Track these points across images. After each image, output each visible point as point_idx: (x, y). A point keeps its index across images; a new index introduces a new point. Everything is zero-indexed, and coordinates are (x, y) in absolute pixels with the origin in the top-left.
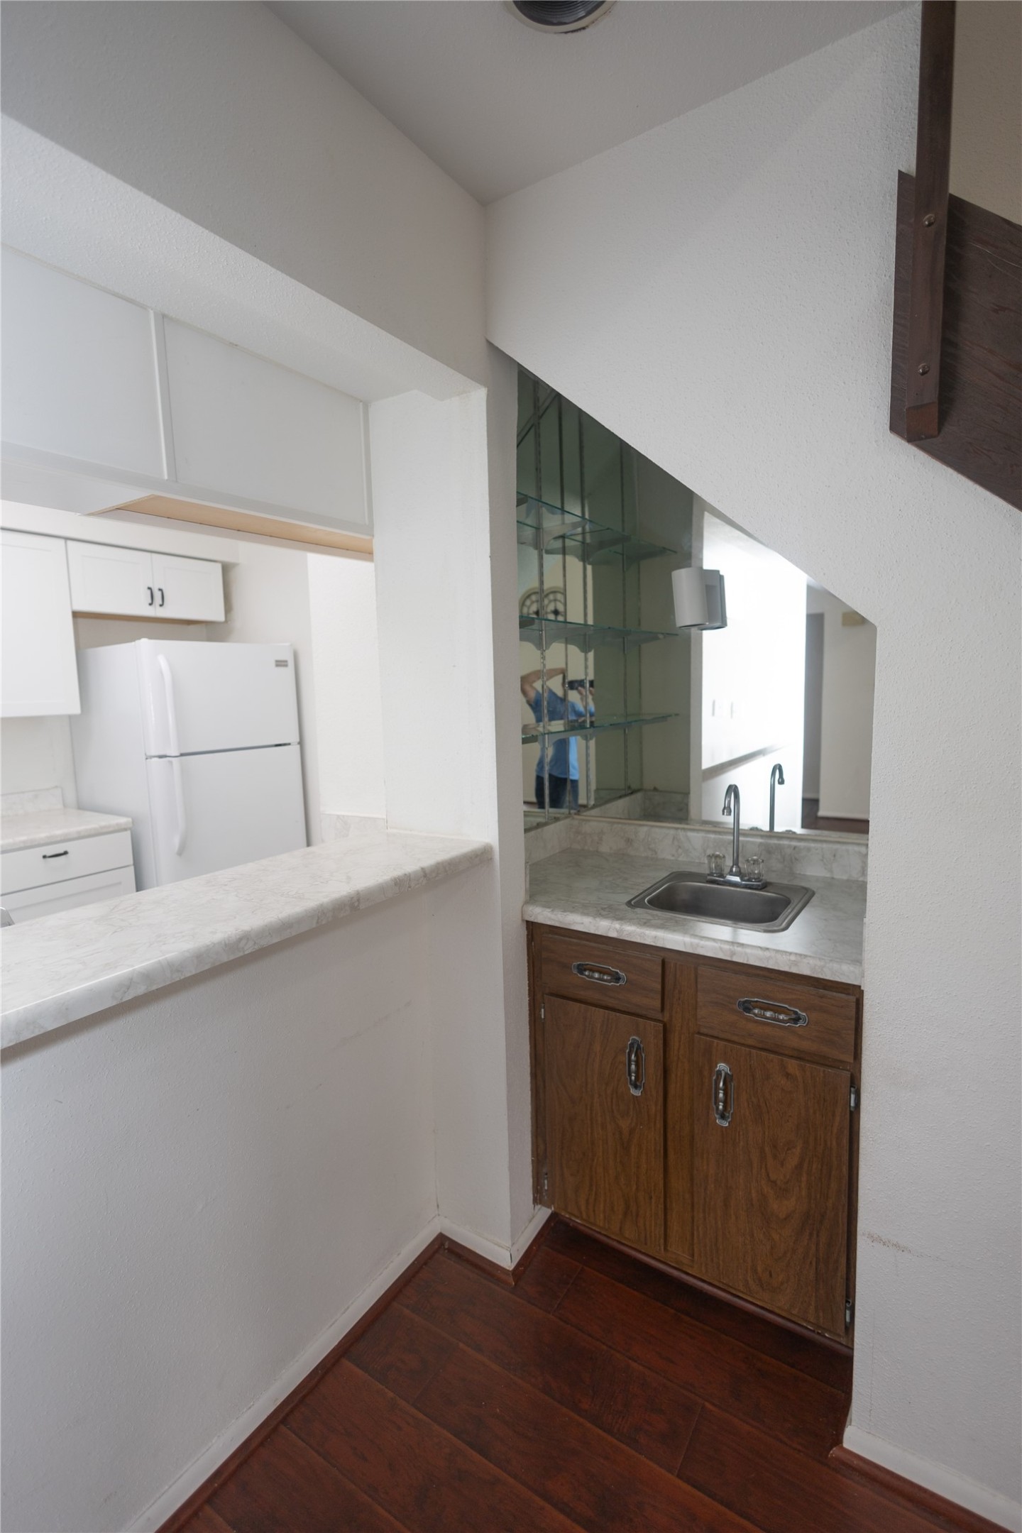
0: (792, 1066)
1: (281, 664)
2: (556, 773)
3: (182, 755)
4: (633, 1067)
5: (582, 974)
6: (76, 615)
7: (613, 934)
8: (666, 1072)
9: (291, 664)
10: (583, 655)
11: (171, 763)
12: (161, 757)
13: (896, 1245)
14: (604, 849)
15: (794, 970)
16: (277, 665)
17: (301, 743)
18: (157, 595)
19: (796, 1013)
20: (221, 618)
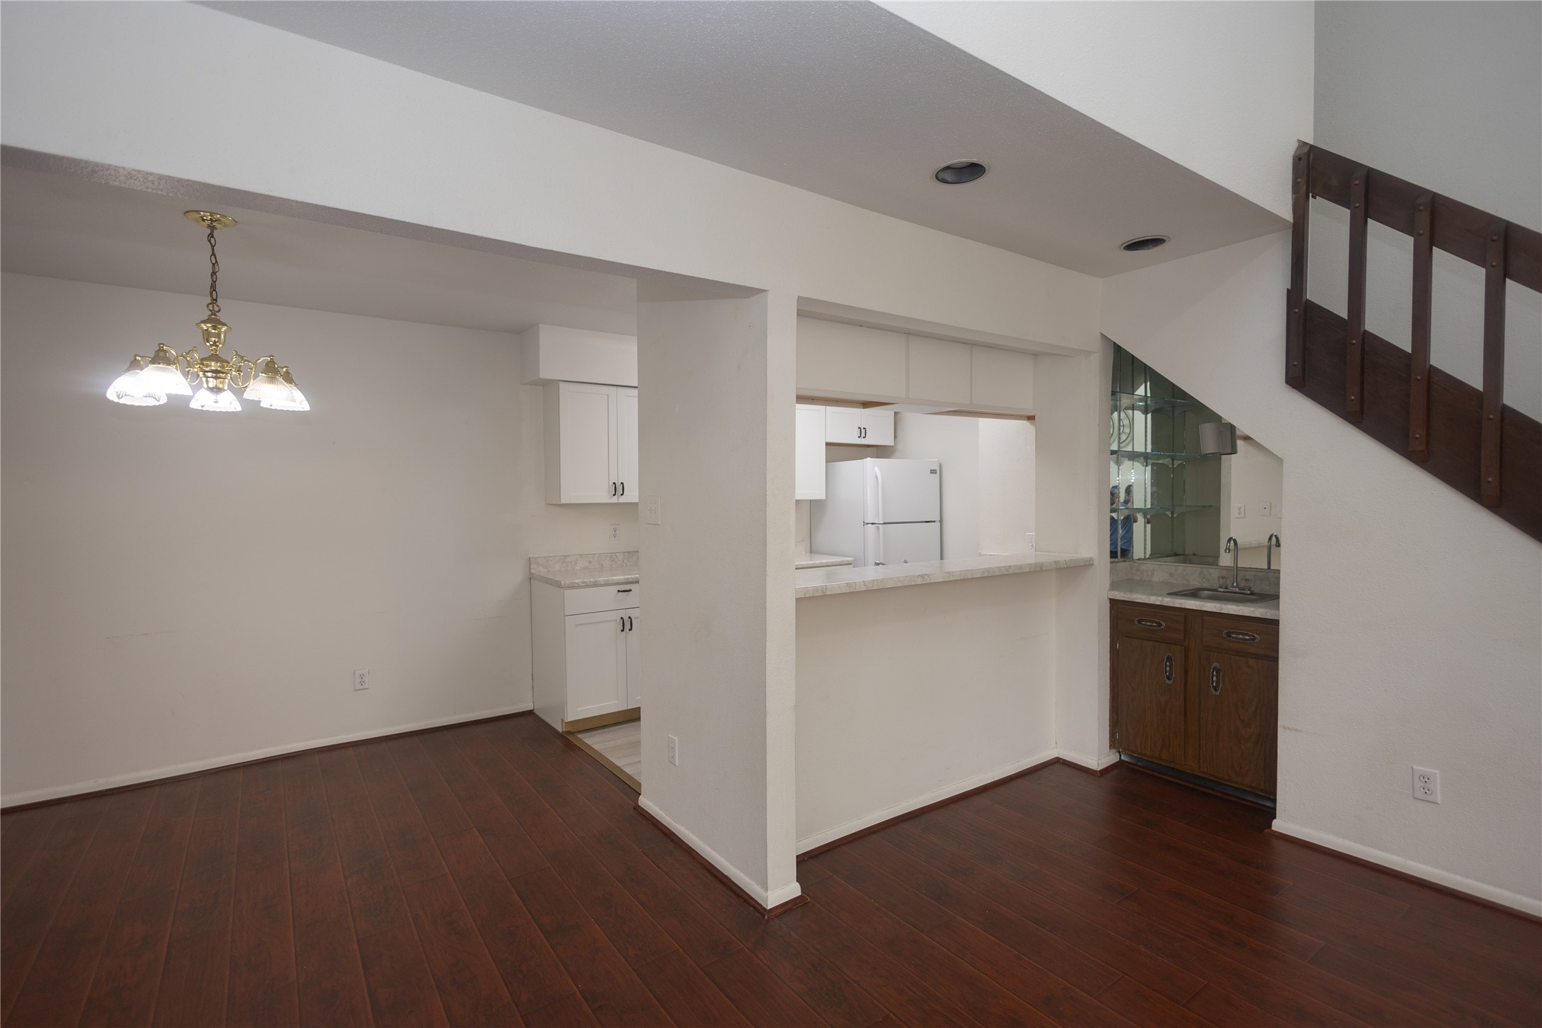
0: (1252, 662)
1: (933, 472)
2: (1123, 547)
3: (885, 523)
4: (1168, 669)
5: (1141, 624)
6: (827, 444)
7: (1158, 603)
8: (1186, 672)
9: (938, 471)
10: (1143, 468)
11: (878, 528)
12: (872, 524)
13: (1296, 730)
14: (1155, 579)
15: (1252, 615)
16: (931, 473)
17: (941, 521)
18: (863, 431)
19: (1253, 636)
20: (893, 444)
